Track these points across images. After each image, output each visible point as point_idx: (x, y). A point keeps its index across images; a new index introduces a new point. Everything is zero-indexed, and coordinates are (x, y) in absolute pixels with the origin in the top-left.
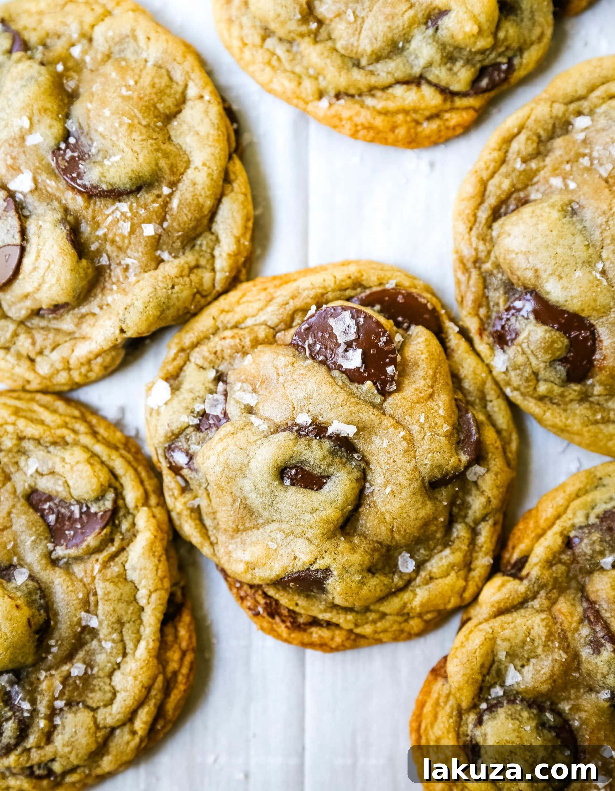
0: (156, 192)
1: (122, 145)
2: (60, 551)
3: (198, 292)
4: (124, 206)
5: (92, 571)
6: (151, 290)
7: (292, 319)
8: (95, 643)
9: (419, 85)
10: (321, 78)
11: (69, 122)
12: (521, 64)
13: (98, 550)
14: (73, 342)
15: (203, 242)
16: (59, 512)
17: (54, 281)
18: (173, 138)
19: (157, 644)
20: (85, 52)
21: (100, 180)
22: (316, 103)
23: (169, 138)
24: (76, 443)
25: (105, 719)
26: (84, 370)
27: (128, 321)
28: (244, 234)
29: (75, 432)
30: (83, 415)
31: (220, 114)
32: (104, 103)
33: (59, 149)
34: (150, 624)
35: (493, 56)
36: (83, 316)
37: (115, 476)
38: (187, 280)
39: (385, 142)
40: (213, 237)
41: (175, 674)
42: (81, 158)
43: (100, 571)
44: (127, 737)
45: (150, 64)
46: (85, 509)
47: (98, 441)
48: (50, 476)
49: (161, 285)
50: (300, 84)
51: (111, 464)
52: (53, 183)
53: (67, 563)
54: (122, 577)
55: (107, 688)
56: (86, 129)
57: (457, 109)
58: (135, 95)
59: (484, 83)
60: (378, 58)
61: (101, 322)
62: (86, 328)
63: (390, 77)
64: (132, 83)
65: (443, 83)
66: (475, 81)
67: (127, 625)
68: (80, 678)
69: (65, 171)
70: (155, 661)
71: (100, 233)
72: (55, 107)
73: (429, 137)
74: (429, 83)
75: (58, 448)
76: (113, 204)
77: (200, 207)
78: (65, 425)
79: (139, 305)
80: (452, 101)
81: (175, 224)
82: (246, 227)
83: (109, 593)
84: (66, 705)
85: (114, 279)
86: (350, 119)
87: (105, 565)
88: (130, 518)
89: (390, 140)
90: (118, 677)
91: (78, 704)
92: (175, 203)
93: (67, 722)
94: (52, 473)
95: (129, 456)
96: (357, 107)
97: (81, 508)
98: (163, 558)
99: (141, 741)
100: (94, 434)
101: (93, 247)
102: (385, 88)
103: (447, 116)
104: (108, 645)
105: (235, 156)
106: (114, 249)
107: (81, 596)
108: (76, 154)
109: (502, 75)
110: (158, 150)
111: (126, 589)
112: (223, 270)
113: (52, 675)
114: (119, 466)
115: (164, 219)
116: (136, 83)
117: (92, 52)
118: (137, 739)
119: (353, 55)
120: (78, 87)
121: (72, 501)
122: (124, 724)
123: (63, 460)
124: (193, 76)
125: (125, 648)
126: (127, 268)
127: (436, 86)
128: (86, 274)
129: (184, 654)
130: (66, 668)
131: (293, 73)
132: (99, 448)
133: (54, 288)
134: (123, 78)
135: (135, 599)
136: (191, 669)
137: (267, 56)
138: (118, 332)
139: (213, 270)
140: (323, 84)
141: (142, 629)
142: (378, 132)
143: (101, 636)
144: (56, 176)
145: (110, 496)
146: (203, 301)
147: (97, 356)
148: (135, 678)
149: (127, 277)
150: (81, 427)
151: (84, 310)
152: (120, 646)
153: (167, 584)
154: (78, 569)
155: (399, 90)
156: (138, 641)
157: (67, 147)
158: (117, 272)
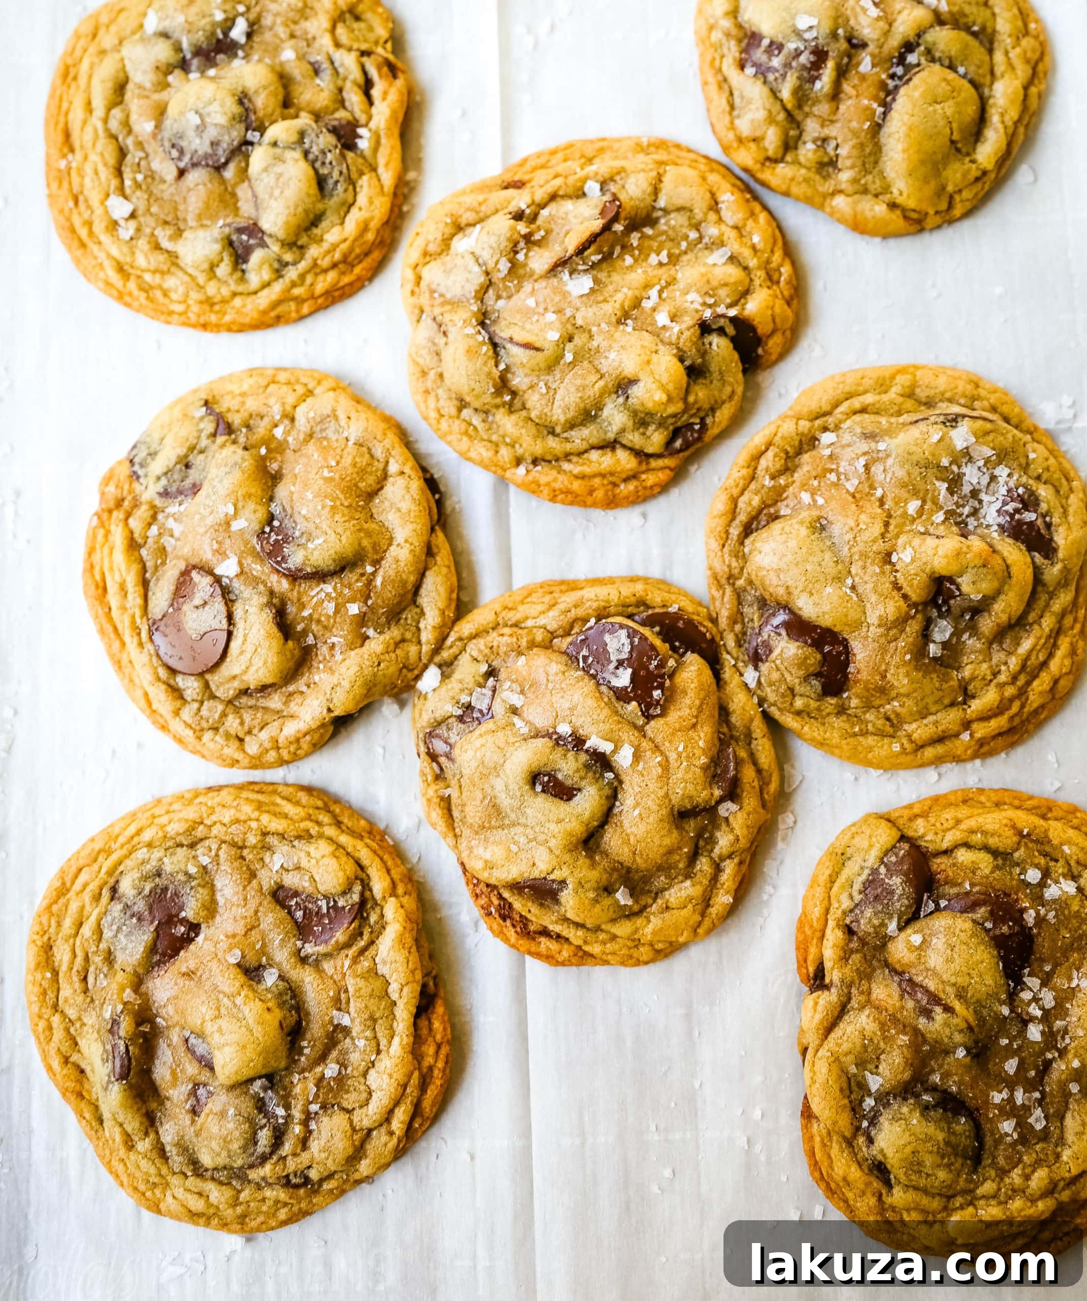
0: (359, 571)
1: (324, 527)
2: (309, 949)
3: (404, 667)
4: (328, 588)
5: (342, 967)
6: (356, 668)
7: (572, 627)
8: (348, 1040)
9: (613, 449)
10: (517, 446)
11: (273, 505)
12: (714, 422)
13: (348, 945)
14: (281, 720)
15: (409, 615)
16: (306, 908)
17: (261, 664)
18: (375, 516)
19: (412, 1039)
20: (287, 433)
21: (304, 564)
22: (513, 470)
23: (372, 516)
24: (321, 836)
25: (361, 1120)
26: (292, 749)
27: (335, 701)
28: (448, 606)
29: (319, 823)
30: (326, 804)
31: (422, 490)
32: (306, 486)
33: (264, 532)
34: (403, 1020)
35: (685, 417)
36: (291, 694)
37: (362, 868)
38: (393, 655)
39: (584, 504)
40: (418, 610)
41: (431, 1068)
42: (285, 540)
43: (350, 967)
44: (384, 1138)
45: (350, 443)
46: (332, 903)
47: (343, 831)
48: (295, 872)
49: (367, 663)
50: (497, 452)
51: (357, 855)
52: (259, 567)
53: (316, 960)
54: (373, 972)
55: (362, 1088)
56: (289, 511)
57: (653, 470)
58: (337, 477)
59: (678, 443)
60: (571, 425)
61: (308, 701)
62: (293, 707)
63: (584, 443)
64: (333, 463)
65: (637, 447)
66: (669, 443)
67: (380, 1021)
68: (334, 1079)
69: (270, 555)
70: (410, 1057)
71: (306, 613)
72: (259, 492)
73: (627, 498)
74: (624, 446)
75: (303, 842)
76: (318, 585)
77: (404, 583)
78: (309, 818)
79: (346, 684)
80: (648, 463)
81: (379, 601)
82: (450, 599)
83: (360, 989)
84: (321, 1108)
85: (321, 658)
86: (548, 484)
87: (355, 961)
88: (378, 910)
89: (589, 503)
90: (372, 1075)
91: (333, 1106)
92: (379, 581)
93: (322, 1125)
94: (298, 868)
95: (374, 845)
96: (554, 473)
97: (328, 903)
98: (414, 949)
99: (399, 1141)
100: (338, 824)
101: (299, 628)
102: (580, 454)
103: (644, 476)
104: (361, 1043)
105: (437, 528)
106: (320, 627)
107: (331, 994)
108: (280, 538)
109: (696, 435)
110: (360, 530)
111: (378, 984)
112: (428, 642)
113: (305, 1078)
114: (365, 855)
115: (368, 597)
116: (338, 463)
117: (294, 433)
118: (395, 1140)
119: (547, 423)
120: (281, 468)
121: (320, 896)
122: (381, 1125)
123: (309, 854)
124: (393, 453)
125: (378, 1045)
126: (333, 646)
127: (631, 449)
128: (293, 655)
129: (439, 1047)
130: (319, 1069)
131: (490, 441)
132: (344, 839)
133: (261, 672)
134: (325, 459)
135: (387, 994)
136: (446, 1063)
137: (464, 426)
138: (325, 711)
139: (419, 643)
140: (520, 451)
141: (395, 1024)
142: (577, 496)
143: (354, 1034)
144: (262, 560)
145: (357, 888)
146: (411, 676)
147: (305, 735)
148: (391, 1076)
149: (333, 655)
150: (325, 818)
151: (291, 688)
152: (373, 1043)
153: (419, 976)
154: (328, 966)
155: (594, 455)
156: (392, 1037)
157: (271, 531)
158: (324, 650)
